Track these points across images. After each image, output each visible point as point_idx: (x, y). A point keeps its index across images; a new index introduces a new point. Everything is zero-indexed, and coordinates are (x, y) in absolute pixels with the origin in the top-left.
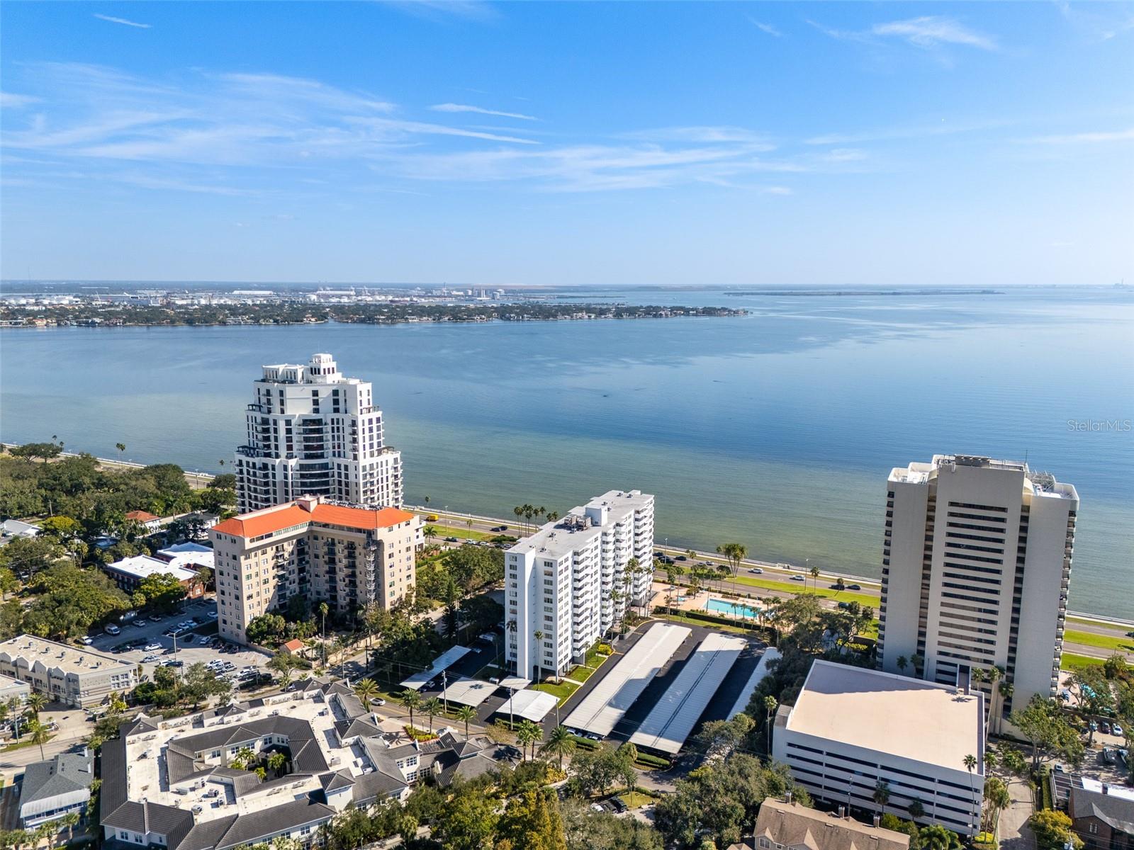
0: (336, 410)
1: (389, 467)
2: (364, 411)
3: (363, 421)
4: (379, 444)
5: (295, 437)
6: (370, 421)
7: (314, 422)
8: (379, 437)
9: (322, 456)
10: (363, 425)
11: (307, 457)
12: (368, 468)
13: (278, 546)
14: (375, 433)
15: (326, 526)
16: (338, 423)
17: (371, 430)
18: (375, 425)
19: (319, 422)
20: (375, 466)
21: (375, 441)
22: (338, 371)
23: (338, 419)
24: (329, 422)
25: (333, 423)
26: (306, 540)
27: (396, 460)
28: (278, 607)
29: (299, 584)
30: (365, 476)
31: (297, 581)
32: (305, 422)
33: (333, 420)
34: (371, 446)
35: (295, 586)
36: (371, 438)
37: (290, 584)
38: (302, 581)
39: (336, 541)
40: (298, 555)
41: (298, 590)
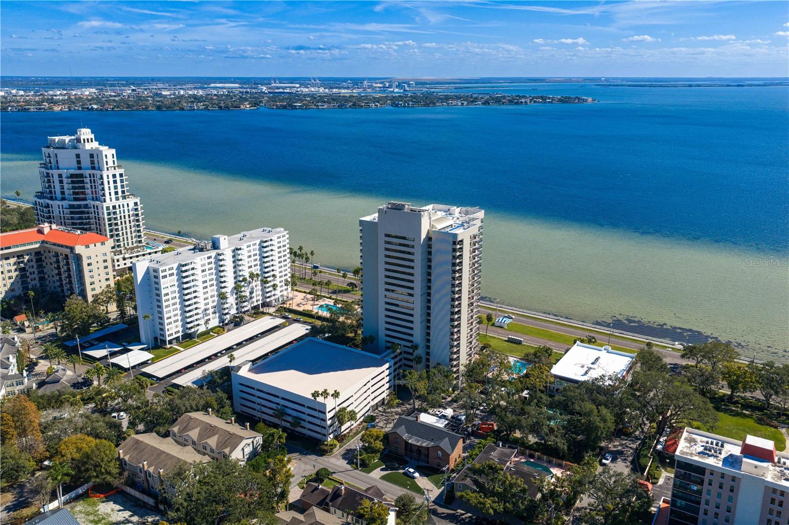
0: (93, 168)
1: (130, 208)
2: (109, 169)
3: (108, 175)
4: (123, 192)
5: (66, 186)
6: (114, 176)
7: (76, 176)
8: (122, 187)
9: (85, 199)
10: (108, 178)
11: (76, 199)
12: (111, 208)
13: (20, 255)
14: (119, 184)
15: (54, 244)
16: (94, 177)
17: (115, 182)
18: (118, 179)
19: (81, 176)
20: (117, 207)
21: (120, 190)
22: (95, 141)
23: (93, 174)
24: (88, 176)
25: (90, 177)
26: (42, 252)
27: (136, 204)
28: (22, 295)
29: (39, 281)
30: (109, 214)
31: (37, 279)
32: (72, 176)
33: (90, 175)
34: (116, 193)
35: (37, 282)
36: (116, 188)
37: (32, 280)
38: (42, 279)
39: (59, 254)
40: (37, 262)
41: (38, 285)
